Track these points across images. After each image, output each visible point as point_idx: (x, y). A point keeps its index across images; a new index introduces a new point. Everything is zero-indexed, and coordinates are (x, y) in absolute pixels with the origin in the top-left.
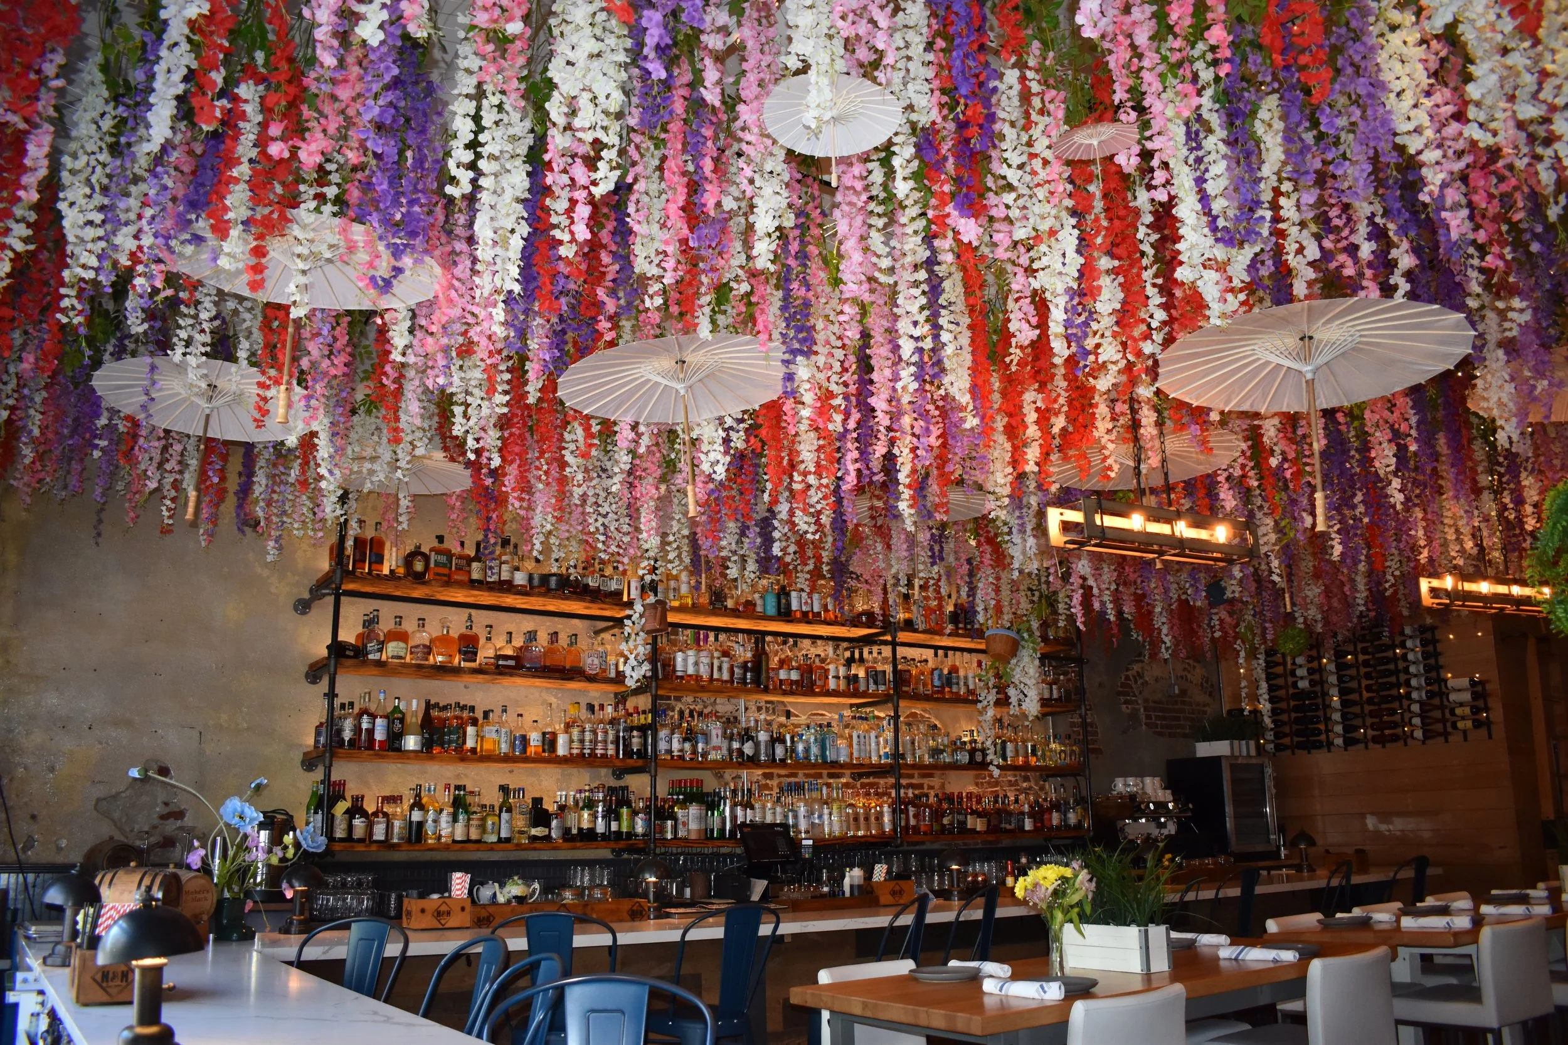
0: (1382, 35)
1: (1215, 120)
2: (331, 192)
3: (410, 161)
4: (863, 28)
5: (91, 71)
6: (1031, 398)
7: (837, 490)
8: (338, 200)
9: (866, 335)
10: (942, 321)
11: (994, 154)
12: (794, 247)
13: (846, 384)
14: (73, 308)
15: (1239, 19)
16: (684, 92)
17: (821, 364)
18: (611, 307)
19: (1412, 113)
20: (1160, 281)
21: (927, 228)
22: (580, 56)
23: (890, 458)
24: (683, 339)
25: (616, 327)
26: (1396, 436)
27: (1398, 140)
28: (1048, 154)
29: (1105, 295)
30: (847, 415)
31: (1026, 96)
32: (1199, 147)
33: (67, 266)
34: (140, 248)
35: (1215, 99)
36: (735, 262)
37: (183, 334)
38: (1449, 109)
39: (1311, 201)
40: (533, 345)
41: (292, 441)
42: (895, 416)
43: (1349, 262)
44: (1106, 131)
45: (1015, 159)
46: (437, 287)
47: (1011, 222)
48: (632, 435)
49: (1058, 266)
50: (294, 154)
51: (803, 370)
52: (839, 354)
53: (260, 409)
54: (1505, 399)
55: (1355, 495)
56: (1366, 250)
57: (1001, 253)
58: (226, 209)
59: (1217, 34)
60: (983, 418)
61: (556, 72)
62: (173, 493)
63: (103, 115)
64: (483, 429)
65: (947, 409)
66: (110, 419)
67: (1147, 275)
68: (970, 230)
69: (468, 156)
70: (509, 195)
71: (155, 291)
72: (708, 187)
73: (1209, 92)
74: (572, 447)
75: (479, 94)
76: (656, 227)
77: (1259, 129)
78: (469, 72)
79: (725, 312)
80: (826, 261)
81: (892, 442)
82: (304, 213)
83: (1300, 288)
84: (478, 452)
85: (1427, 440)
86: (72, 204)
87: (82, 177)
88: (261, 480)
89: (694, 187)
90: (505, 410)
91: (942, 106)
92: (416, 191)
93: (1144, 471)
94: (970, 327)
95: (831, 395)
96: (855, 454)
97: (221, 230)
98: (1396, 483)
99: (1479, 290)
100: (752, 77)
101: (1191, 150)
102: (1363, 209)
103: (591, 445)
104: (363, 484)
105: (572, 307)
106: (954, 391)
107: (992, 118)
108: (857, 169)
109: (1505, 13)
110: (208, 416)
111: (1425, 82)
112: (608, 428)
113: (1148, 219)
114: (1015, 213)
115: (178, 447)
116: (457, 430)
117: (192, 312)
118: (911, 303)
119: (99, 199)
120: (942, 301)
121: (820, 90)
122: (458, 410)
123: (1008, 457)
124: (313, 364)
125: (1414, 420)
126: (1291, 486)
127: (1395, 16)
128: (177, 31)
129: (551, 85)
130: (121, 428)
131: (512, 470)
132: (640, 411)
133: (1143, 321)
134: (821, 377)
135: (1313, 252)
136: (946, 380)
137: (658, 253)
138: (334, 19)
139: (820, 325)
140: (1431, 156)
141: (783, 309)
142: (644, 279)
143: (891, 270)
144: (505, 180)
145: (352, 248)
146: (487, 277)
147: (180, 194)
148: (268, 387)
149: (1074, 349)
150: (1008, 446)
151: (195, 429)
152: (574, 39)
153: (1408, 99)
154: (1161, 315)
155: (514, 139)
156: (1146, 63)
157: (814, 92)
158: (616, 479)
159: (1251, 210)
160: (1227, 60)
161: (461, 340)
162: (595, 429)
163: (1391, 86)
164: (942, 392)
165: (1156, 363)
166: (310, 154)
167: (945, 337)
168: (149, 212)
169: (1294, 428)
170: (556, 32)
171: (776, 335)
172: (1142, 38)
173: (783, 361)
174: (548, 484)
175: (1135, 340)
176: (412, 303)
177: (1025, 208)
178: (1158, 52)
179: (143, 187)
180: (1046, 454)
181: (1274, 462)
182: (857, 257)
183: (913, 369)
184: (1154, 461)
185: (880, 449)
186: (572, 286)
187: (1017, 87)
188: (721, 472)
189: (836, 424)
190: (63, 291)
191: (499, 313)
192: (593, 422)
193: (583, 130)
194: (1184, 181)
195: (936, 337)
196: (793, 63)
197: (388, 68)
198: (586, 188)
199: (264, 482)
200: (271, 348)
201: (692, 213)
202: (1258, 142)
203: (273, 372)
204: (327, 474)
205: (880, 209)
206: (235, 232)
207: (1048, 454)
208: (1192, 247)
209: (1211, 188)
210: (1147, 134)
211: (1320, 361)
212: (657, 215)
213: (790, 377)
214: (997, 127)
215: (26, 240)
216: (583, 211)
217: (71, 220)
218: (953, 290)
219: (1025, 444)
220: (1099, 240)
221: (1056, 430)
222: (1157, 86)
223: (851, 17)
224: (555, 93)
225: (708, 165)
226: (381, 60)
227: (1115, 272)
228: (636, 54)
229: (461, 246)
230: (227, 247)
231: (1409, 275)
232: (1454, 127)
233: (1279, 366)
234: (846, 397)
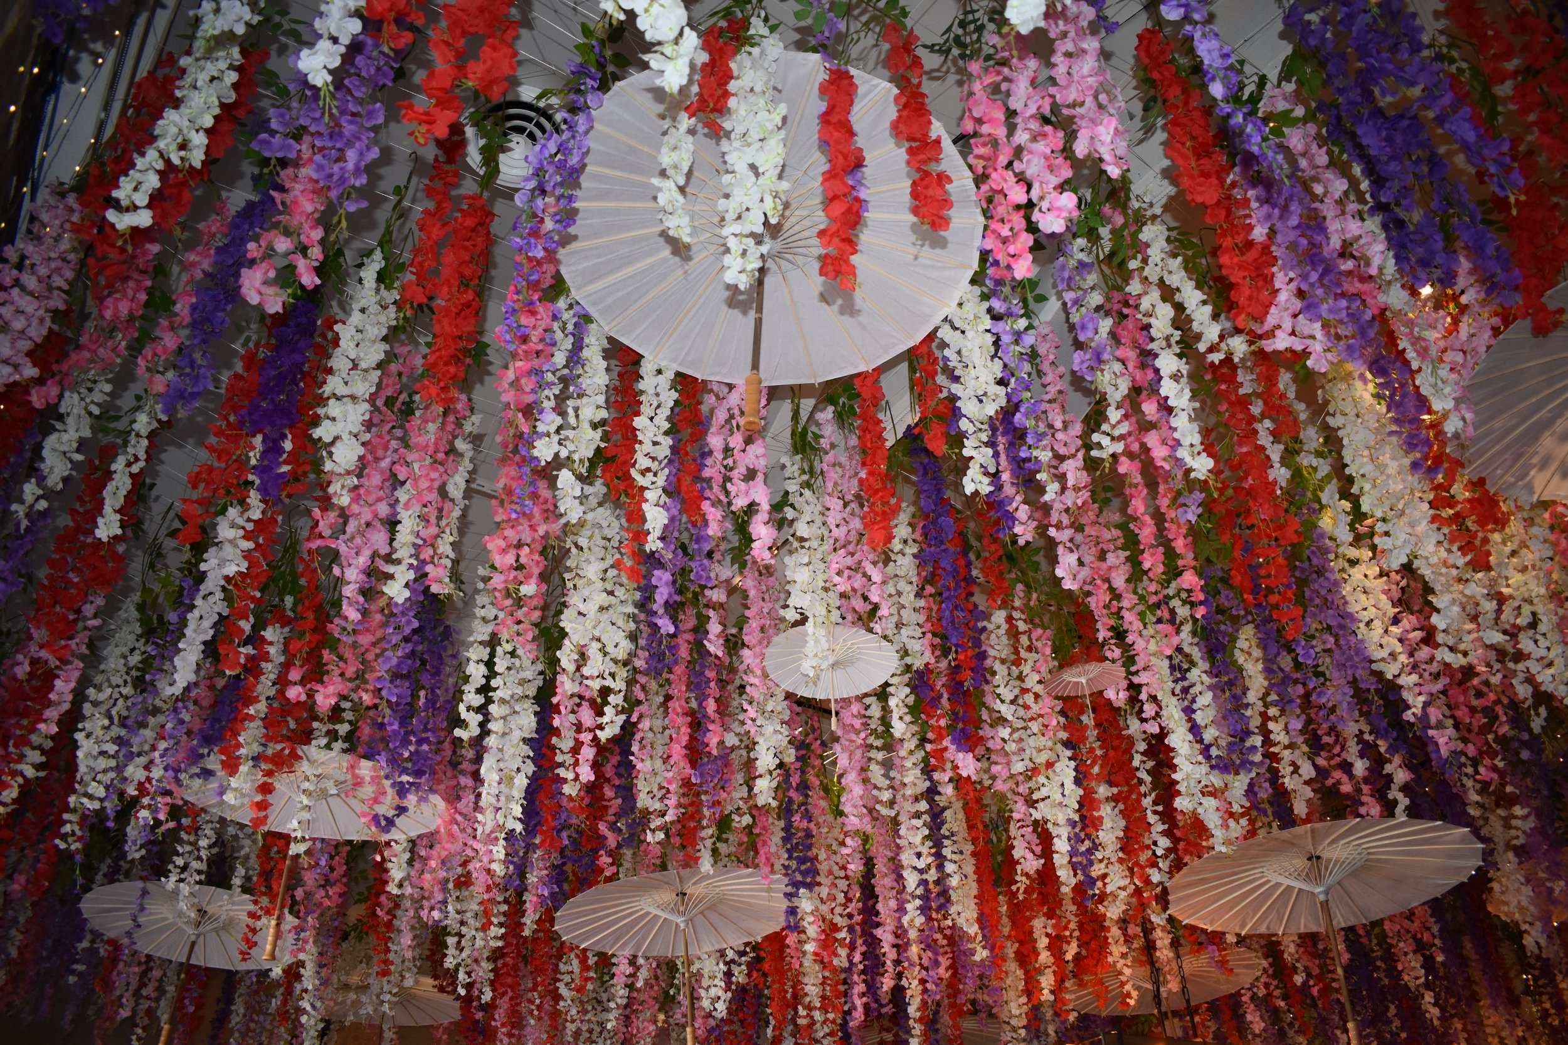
0: (1343, 570)
1: (1196, 653)
2: (343, 729)
3: (422, 701)
4: (858, 582)
5: (129, 611)
6: (1041, 927)
7: (844, 1026)
8: (349, 737)
9: (869, 863)
10: (946, 852)
11: (986, 688)
12: (795, 780)
13: (850, 916)
14: (73, 833)
15: (1208, 560)
16: (689, 637)
17: (824, 895)
18: (612, 840)
19: (1384, 641)
20: (1160, 808)
21: (926, 760)
22: (591, 608)
23: (898, 991)
24: (684, 872)
25: (616, 862)
26: (1421, 947)
27: (1374, 666)
28: (1039, 689)
29: (1107, 823)
30: (852, 947)
31: (1013, 633)
32: (1184, 678)
33: (74, 791)
34: (149, 779)
35: (1194, 633)
36: (736, 795)
37: (180, 861)
38: (1418, 635)
39: (1299, 726)
40: (532, 878)
41: (277, 972)
42: (901, 947)
43: (1345, 779)
44: (1094, 669)
45: (1008, 694)
46: (439, 821)
47: (1007, 754)
48: (629, 970)
49: (1057, 797)
50: (310, 695)
51: (806, 904)
52: (843, 884)
53: (247, 940)
54: (1525, 903)
55: (1387, 1009)
56: (1360, 767)
57: (1000, 786)
58: (239, 746)
59: (1189, 579)
60: (992, 949)
61: (567, 621)
62: (146, 1021)
63: (132, 650)
64: (476, 961)
65: (955, 938)
66: (93, 942)
67: (1147, 802)
68: (968, 765)
69: (478, 700)
70: (517, 735)
71: (158, 823)
72: (711, 727)
73: (1187, 628)
74: (567, 978)
75: (493, 642)
76: (658, 763)
77: (1241, 659)
78: (484, 620)
79: (726, 841)
80: (826, 790)
81: (899, 976)
82: (314, 750)
83: (1300, 808)
84: (469, 986)
85: (1452, 947)
86: (88, 736)
87: (103, 708)
88: (239, 1007)
89: (697, 723)
90: (500, 944)
91: (933, 647)
92: (426, 730)
93: (1164, 995)
94: (973, 854)
95: (835, 928)
96: (862, 987)
97: (231, 766)
98: (1429, 997)
99: (1477, 798)
100: (754, 624)
101: (1176, 681)
102: (1351, 729)
103: (587, 979)
104: (345, 1015)
105: (573, 841)
106: (961, 922)
107: (983, 656)
108: (855, 708)
109: (1455, 548)
110: (193, 944)
111: (1392, 611)
112: (605, 961)
113: (1142, 746)
114: (1011, 747)
115: (156, 973)
116: (449, 963)
117: (192, 838)
118: (914, 834)
119: (117, 731)
120: (944, 831)
121: (817, 641)
122: (451, 941)
123: (1021, 985)
124: (308, 895)
125: (1435, 929)
126: (1320, 1004)
127: (1353, 553)
128: (212, 583)
129: (563, 634)
130: (102, 952)
131: (504, 1004)
132: (638, 946)
133: (1148, 847)
134: (824, 909)
135: (1307, 770)
136: (953, 910)
137: (661, 788)
138: (362, 577)
139: (822, 856)
140: (1408, 680)
141: (785, 840)
142: (646, 813)
143: (892, 803)
144: (514, 722)
145: (358, 783)
146: (489, 813)
147: (197, 727)
148: (259, 918)
149: (1080, 877)
150: (1020, 973)
151: (179, 955)
152: (586, 592)
153: (1378, 627)
154: (1164, 843)
155: (523, 682)
156: (1125, 603)
157: (811, 643)
158: (611, 1016)
159: (1242, 740)
160: (1201, 603)
161: (459, 870)
162: (592, 961)
163: (1360, 616)
164: (949, 923)
165: (1165, 891)
166: (327, 697)
167: (950, 868)
168: (163, 745)
169: (1315, 945)
170: (570, 585)
171: (778, 866)
172: (1119, 581)
173: (787, 895)
174: (540, 1019)
175: (1142, 867)
176: (413, 834)
177: (1021, 740)
178: (1135, 593)
179: (161, 718)
180: (1060, 980)
181: (1298, 979)
182: (858, 790)
183: (918, 902)
184: (1173, 985)
185: (887, 983)
186: (574, 821)
187: (1005, 626)
188: (721, 1008)
189: (841, 960)
190: (66, 816)
191: (499, 851)
192: (590, 954)
193: (592, 678)
194: (1173, 713)
195: (940, 867)
196: (791, 615)
197: (409, 622)
198: (590, 730)
199: (242, 1011)
200: (267, 875)
201: (695, 753)
202: (1240, 669)
203: (265, 901)
204: (309, 1008)
205: (879, 743)
206: (244, 768)
207: (1063, 981)
208: (1188, 776)
209: (1198, 717)
210: (1133, 669)
211: (1330, 880)
212: (660, 750)
213: (792, 911)
214: (988, 662)
215: (38, 767)
216: (588, 753)
217: (86, 748)
218: (955, 820)
219: (1040, 971)
220: (1096, 770)
221: (1069, 957)
222: (1137, 625)
223: (846, 573)
224: (566, 642)
225: (711, 706)
226: (403, 614)
227: (1115, 799)
228: (644, 605)
229: (465, 781)
230: (234, 782)
231: (1405, 789)
232: (1424, 652)
233: (1289, 888)
234: (851, 929)
